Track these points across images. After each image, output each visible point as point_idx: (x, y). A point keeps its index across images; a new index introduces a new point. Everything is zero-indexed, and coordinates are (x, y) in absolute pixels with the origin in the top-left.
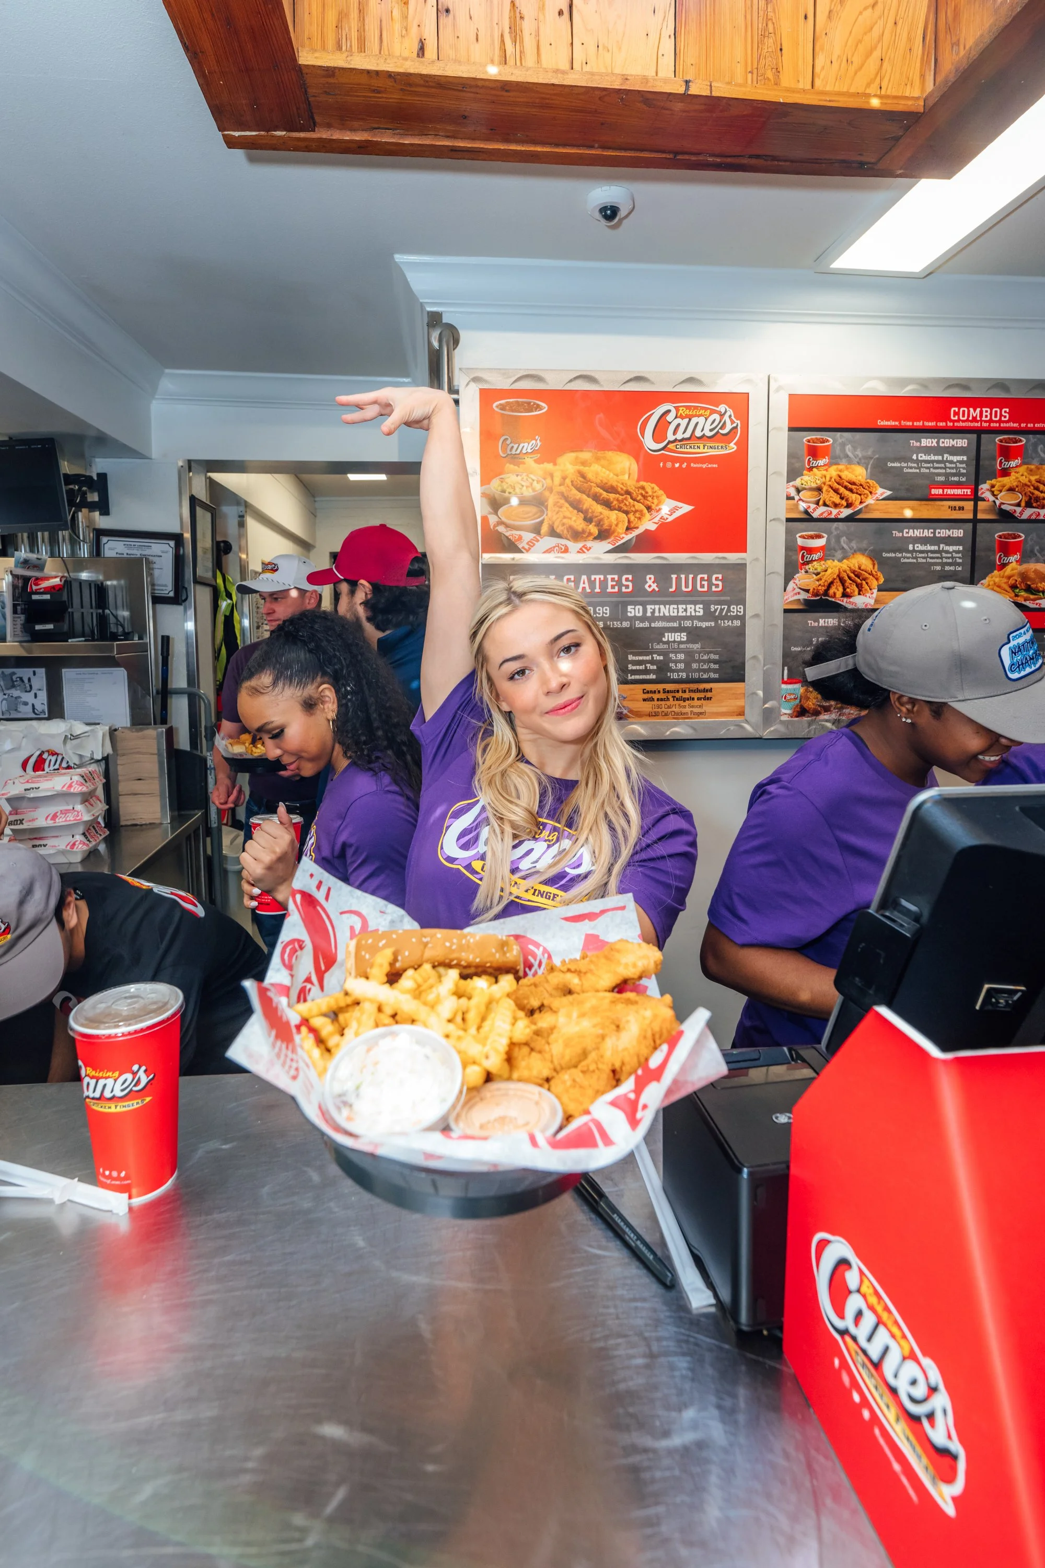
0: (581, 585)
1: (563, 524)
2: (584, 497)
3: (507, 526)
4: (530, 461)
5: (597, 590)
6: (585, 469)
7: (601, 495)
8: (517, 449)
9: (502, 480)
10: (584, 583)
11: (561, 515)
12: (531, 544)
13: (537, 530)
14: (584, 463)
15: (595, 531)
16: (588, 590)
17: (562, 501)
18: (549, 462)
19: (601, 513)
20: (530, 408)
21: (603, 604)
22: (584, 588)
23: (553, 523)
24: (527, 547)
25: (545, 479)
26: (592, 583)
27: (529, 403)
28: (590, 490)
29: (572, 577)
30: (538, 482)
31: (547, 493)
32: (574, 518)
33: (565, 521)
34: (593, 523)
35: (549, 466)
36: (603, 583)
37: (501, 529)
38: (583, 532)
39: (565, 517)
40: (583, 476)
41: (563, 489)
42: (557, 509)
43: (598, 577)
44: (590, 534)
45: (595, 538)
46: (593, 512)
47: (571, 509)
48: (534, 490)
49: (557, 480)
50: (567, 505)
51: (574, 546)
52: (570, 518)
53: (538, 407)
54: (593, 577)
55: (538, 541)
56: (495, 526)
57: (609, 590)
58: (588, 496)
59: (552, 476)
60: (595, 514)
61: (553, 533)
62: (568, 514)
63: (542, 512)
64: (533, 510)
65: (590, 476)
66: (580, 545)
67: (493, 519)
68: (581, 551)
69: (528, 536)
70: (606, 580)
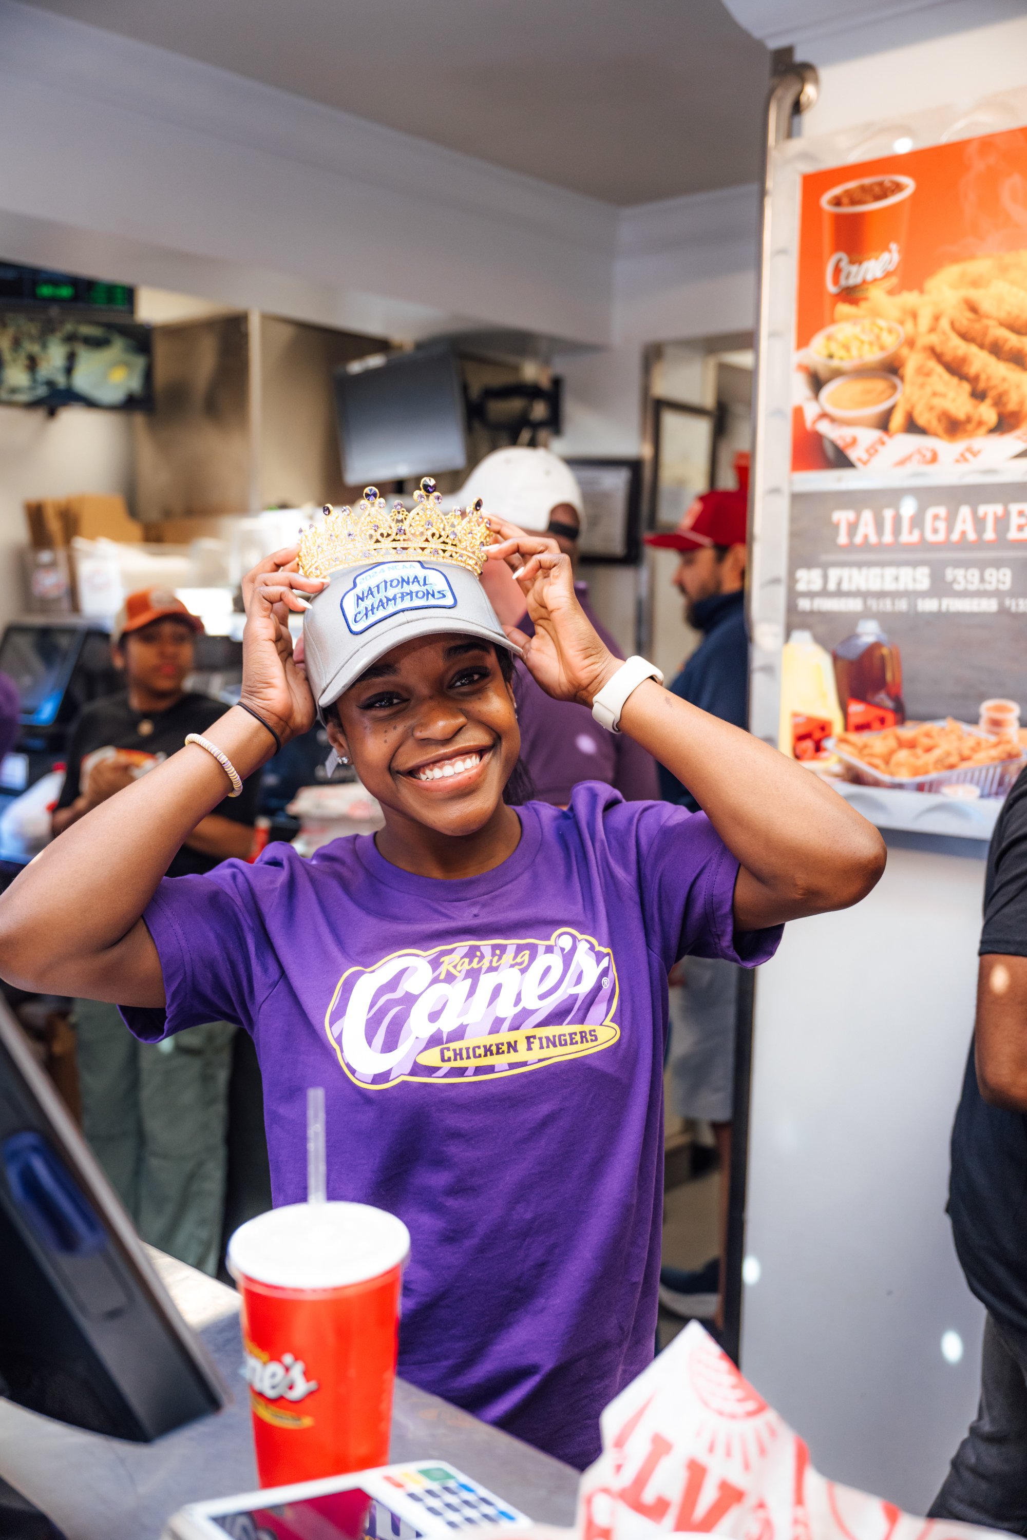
0: (959, 527)
1: (931, 408)
2: (973, 349)
3: (833, 420)
4: (877, 295)
5: (989, 535)
6: (975, 294)
7: (1006, 341)
8: (856, 274)
9: (829, 338)
10: (964, 522)
11: (928, 390)
12: (872, 451)
13: (883, 423)
14: (976, 283)
15: (989, 414)
16: (972, 536)
17: (933, 364)
18: (910, 289)
19: (1004, 380)
20: (883, 193)
21: (997, 564)
22: (963, 533)
23: (913, 407)
24: (865, 457)
25: (902, 323)
26: (979, 523)
27: (881, 184)
28: (985, 334)
29: (942, 511)
30: (890, 331)
31: (905, 351)
32: (951, 394)
33: (937, 402)
34: (988, 401)
35: (910, 298)
36: (1002, 523)
37: (824, 428)
38: (969, 420)
39: (935, 394)
40: (973, 308)
41: (934, 339)
42: (920, 380)
43: (990, 510)
44: (980, 423)
45: (994, 430)
46: (989, 379)
47: (946, 376)
48: (882, 348)
49: (924, 322)
50: (939, 369)
51: (948, 449)
52: (944, 396)
53: (898, 188)
54: (982, 509)
55: (883, 443)
56: (815, 422)
57: (1013, 534)
58: (981, 346)
59: (914, 316)
60: (994, 382)
61: (912, 427)
62: (940, 388)
63: (894, 388)
64: (879, 385)
65: (986, 306)
66: (958, 446)
67: (811, 411)
68: (962, 458)
69: (868, 436)
70: (1007, 514)
